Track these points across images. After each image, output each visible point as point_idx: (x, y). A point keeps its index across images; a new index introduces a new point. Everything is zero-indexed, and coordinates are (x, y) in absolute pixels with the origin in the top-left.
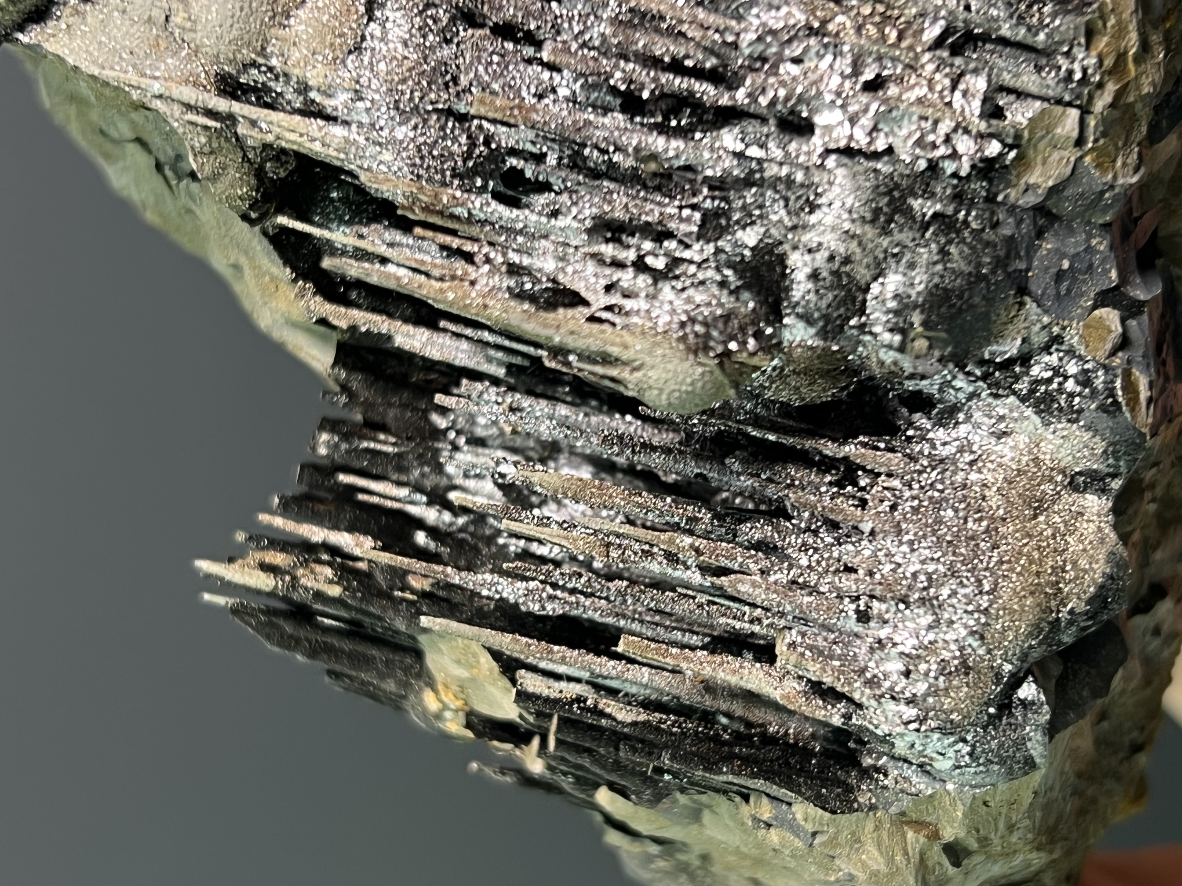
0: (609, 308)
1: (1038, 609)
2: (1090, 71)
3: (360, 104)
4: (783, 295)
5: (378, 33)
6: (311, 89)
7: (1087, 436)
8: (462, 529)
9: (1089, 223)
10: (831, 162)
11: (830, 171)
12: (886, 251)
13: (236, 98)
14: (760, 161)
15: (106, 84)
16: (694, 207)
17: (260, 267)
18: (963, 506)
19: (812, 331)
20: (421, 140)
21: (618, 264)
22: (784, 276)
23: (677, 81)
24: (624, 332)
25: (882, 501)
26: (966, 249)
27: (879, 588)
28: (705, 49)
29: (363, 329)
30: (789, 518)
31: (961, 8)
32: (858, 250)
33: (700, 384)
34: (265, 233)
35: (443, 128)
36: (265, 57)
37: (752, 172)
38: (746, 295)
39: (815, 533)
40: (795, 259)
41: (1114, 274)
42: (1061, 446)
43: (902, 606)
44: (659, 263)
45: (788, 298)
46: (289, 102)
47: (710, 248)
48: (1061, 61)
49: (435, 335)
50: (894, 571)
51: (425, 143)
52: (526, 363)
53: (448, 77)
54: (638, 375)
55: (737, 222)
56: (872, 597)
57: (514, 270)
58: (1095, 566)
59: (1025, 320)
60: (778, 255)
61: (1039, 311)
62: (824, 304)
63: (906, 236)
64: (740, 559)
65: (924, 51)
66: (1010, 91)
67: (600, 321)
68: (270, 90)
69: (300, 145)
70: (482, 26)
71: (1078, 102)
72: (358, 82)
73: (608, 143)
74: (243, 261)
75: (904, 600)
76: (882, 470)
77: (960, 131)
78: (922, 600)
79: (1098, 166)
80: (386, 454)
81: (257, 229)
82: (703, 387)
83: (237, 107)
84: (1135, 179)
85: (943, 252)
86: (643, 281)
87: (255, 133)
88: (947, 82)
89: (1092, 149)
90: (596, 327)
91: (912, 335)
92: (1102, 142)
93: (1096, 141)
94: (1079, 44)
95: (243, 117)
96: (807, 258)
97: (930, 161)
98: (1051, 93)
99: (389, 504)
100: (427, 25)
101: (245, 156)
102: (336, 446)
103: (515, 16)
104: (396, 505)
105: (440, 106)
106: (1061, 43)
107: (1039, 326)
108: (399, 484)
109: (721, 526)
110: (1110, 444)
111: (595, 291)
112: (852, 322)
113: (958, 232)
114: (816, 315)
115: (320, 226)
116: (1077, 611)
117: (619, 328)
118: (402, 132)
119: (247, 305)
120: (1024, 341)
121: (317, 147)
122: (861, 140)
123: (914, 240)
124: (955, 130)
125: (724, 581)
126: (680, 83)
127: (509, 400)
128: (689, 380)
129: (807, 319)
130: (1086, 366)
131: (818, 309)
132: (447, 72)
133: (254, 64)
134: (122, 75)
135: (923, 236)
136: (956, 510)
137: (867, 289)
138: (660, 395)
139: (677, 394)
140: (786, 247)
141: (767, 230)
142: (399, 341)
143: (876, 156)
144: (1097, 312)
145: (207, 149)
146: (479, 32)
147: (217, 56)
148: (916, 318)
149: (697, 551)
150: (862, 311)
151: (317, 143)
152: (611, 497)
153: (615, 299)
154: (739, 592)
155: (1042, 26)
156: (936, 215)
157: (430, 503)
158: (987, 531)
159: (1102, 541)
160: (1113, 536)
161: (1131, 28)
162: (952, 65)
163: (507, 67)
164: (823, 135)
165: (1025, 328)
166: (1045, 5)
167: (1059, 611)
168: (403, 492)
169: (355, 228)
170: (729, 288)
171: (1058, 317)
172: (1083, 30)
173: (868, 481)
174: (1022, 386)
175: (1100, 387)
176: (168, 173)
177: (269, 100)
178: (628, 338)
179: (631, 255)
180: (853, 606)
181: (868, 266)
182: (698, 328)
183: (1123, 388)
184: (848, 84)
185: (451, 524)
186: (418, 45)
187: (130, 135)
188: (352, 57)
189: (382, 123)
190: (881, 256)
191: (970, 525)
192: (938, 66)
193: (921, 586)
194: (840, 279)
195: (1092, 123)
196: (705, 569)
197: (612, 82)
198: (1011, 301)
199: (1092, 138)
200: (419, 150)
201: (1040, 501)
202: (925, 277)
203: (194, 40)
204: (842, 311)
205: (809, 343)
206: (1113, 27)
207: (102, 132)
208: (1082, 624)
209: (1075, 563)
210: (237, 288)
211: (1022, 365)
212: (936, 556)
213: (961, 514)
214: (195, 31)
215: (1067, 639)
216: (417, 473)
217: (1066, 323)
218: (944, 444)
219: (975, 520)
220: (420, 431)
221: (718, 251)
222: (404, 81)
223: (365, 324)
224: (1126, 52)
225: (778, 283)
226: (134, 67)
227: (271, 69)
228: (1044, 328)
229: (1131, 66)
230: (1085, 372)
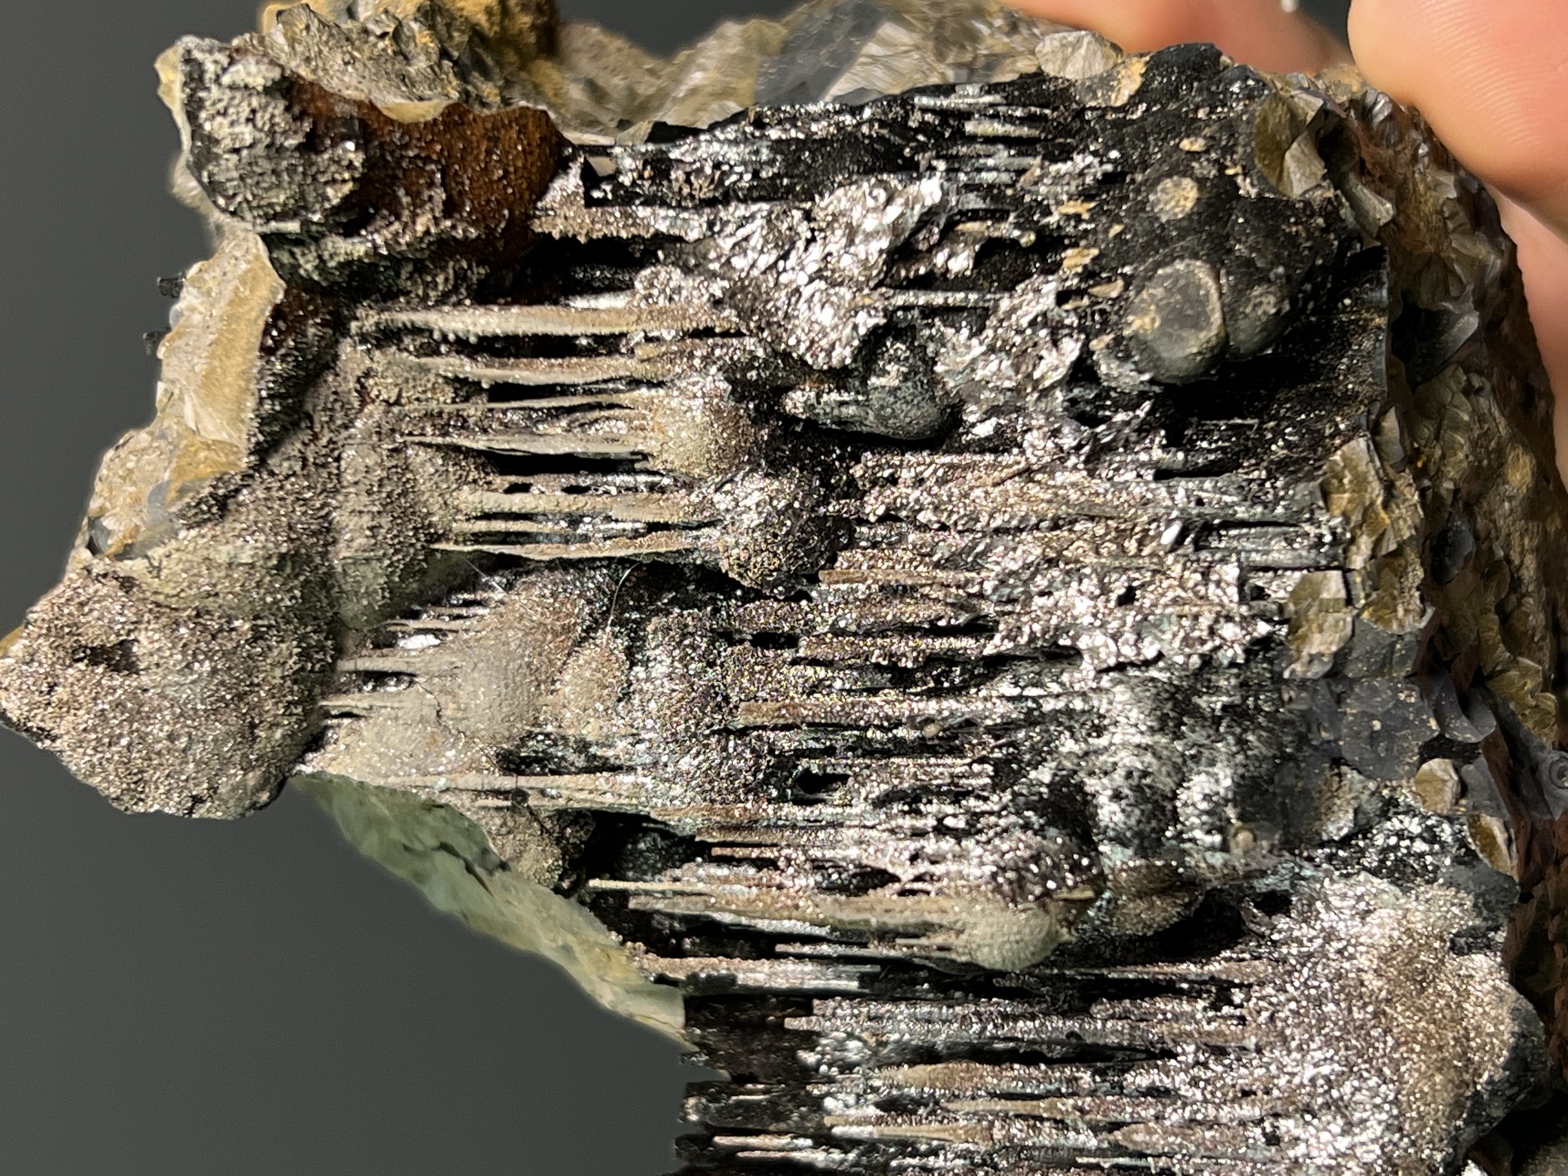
0: (919, 878)
1: (1450, 1086)
2: (1339, 530)
3: (641, 747)
4: (1091, 823)
5: (642, 675)
6: (590, 745)
7: (1452, 891)
8: (856, 1164)
9: (1392, 679)
10: (1105, 681)
11: (1107, 691)
12: (1183, 755)
13: (521, 773)
14: (1035, 699)
15: (393, 792)
16: (982, 760)
17: (588, 941)
18: (1343, 996)
19: (1130, 852)
20: (705, 766)
21: (918, 834)
22: (1086, 803)
23: (937, 644)
24: (940, 898)
25: (1259, 1013)
26: (1264, 734)
27: (1279, 1103)
28: (953, 605)
29: (703, 975)
30: (1174, 1056)
31: (1192, 504)
32: (1154, 761)
33: (1027, 930)
34: (582, 902)
35: (725, 749)
36: (540, 726)
37: (1031, 710)
38: (1052, 831)
39: (1205, 1065)
40: (1092, 784)
41: (1433, 724)
42: (1429, 910)
43: (1308, 1117)
44: (960, 823)
45: (1096, 825)
46: (572, 764)
47: (1007, 797)
48: (1307, 527)
49: (776, 963)
50: (1289, 1082)
51: (710, 768)
52: (877, 968)
53: (719, 699)
54: (964, 937)
55: (1029, 764)
56: (1276, 1116)
57: (818, 866)
58: (1502, 1028)
59: (1350, 790)
60: (1075, 785)
61: (1361, 777)
62: (1133, 822)
63: (1199, 736)
64: (1129, 1109)
65: (1166, 553)
66: (1266, 569)
67: (913, 892)
68: (551, 757)
69: (591, 801)
70: (741, 642)
71: (1336, 563)
72: (632, 726)
73: (881, 719)
74: (571, 940)
75: (1308, 1109)
76: (1252, 980)
77: (1222, 620)
78: (1327, 1105)
79: (1379, 619)
80: (758, 1103)
81: (573, 900)
82: (1032, 932)
83: (523, 782)
84: (1423, 624)
85: (1241, 742)
86: (948, 844)
87: (546, 802)
88: (1198, 577)
89: (1367, 605)
90: (910, 900)
91: (1232, 830)
92: (1374, 595)
93: (1367, 596)
94: (1319, 508)
95: (531, 788)
96: (1105, 781)
97: (1202, 656)
98: (1306, 562)
99: (772, 1154)
100: (687, 654)
101: (542, 827)
102: (706, 1108)
103: (767, 623)
104: (779, 1155)
105: (716, 728)
106: (1301, 512)
107: (1367, 792)
108: (780, 1133)
109: (1104, 1081)
110: (1477, 896)
111: (903, 865)
112: (1168, 834)
113: (1252, 719)
114: (1128, 834)
115: (636, 880)
116: (1497, 1078)
117: (933, 894)
118: (686, 763)
119: (586, 986)
120: (1356, 812)
121: (609, 799)
122: (1129, 652)
123: (1209, 736)
124: (1216, 621)
125: (1118, 1135)
126: (940, 644)
127: (865, 1010)
128: (1015, 929)
129: (1120, 840)
130: (1429, 823)
131: (1130, 828)
132: (717, 694)
133: (530, 736)
134: (406, 779)
135: (1217, 730)
136: (1337, 1003)
137: (1175, 796)
138: (991, 952)
139: (1007, 946)
140: (1082, 774)
141: (1060, 763)
142: (741, 978)
143: (1147, 664)
144: (1425, 766)
145: (504, 830)
146: (738, 649)
147: (494, 737)
148: (1231, 812)
149: (1081, 1110)
150: (1175, 818)
151: (608, 795)
152: (982, 1077)
153: (923, 867)
154: (1135, 1143)
155: (1277, 500)
156: (1225, 708)
157: (816, 1146)
158: (1375, 1015)
159: (1501, 999)
160: (1512, 991)
161: (1371, 479)
162: (1198, 560)
163: (770, 674)
164: (1092, 657)
165: (1353, 798)
166: (1277, 479)
167: (1475, 1083)
168: (785, 1140)
169: (669, 872)
170: (1032, 829)
171: (1383, 780)
172: (1318, 494)
173: (1242, 996)
174: (1371, 859)
175: (1450, 840)
176: (479, 870)
177: (553, 767)
178: (944, 903)
179: (931, 822)
180: (1258, 1131)
181: (1169, 775)
182: (1011, 875)
183: (1473, 836)
184: (1100, 603)
185: (842, 1162)
186: (683, 675)
187: (433, 842)
188: (622, 704)
189: (664, 759)
190: (1179, 760)
191: (1356, 1015)
192: (1184, 564)
193: (1321, 1090)
194: (1143, 792)
195: (1358, 580)
196: (1095, 1129)
197: (873, 660)
198: (1328, 773)
199: (1362, 595)
200: (707, 775)
201: (1424, 972)
202: (1229, 772)
203: (468, 727)
204: (1154, 823)
205: (1131, 864)
206: (1351, 482)
207: (406, 848)
208: (1508, 1093)
209: (1477, 1028)
210: (573, 970)
211: (1365, 838)
212: (1328, 1055)
213: (1343, 1005)
214: (467, 718)
215: (1498, 1113)
216: (795, 1116)
217: (1394, 783)
218: (1310, 940)
219: (1360, 1008)
220: (789, 1071)
221: (1015, 795)
222: (677, 713)
223: (702, 969)
224: (1372, 503)
225: (1082, 812)
226: (418, 768)
227: (547, 735)
228: (1373, 794)
229: (1383, 515)
230: (1429, 829)
